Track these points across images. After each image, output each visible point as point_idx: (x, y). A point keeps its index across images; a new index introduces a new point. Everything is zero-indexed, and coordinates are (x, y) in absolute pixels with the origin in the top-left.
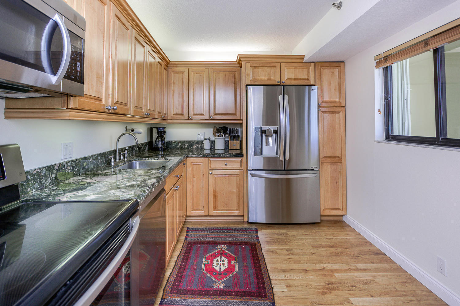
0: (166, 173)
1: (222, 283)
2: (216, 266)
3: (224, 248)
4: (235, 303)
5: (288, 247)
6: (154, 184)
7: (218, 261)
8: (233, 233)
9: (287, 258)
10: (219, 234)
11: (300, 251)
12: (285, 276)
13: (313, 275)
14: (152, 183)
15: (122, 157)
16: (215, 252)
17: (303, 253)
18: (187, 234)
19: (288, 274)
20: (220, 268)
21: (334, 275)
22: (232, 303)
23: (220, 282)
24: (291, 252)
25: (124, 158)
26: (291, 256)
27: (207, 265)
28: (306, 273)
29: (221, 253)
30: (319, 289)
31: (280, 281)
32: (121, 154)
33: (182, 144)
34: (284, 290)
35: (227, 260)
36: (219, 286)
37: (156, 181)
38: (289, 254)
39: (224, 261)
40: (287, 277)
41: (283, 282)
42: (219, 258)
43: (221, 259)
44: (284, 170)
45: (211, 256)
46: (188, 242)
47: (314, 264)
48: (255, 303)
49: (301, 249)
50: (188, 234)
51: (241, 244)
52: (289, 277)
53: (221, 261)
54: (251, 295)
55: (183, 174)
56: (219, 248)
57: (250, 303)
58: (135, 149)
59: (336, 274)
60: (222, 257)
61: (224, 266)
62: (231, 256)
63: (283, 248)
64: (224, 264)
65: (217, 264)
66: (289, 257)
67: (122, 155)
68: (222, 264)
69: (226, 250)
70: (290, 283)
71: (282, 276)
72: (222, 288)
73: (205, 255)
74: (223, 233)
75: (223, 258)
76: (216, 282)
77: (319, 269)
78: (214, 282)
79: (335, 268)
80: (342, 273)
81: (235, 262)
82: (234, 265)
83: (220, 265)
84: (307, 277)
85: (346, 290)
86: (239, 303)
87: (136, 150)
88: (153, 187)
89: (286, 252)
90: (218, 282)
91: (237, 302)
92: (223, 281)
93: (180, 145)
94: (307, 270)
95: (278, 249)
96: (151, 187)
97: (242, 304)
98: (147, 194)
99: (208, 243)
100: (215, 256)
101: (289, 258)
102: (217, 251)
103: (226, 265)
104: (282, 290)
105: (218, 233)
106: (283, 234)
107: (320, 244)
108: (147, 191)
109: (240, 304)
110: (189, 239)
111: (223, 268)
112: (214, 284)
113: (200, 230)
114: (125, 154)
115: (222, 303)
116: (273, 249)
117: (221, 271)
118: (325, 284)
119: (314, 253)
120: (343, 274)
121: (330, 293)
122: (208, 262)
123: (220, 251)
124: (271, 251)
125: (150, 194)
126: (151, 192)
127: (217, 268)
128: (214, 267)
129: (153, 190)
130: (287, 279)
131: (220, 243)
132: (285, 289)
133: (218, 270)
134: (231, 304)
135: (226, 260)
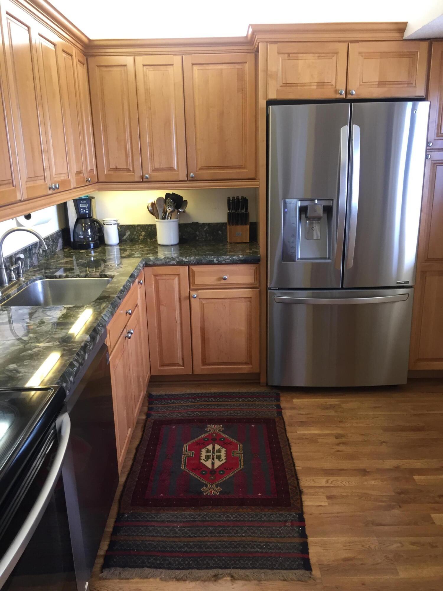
0: (106, 316)
1: (217, 486)
2: (206, 460)
3: (219, 430)
4: (239, 516)
5: (339, 431)
6: (86, 345)
7: (208, 451)
8: (234, 403)
9: (335, 450)
10: (208, 405)
11: (361, 438)
12: (327, 482)
13: (376, 479)
14: (83, 344)
15: (13, 275)
16: (203, 436)
17: (365, 441)
18: (151, 406)
19: (331, 479)
20: (213, 464)
21: (414, 479)
22: (234, 516)
23: (214, 486)
24: (344, 440)
25: (18, 276)
26: (342, 448)
27: (189, 459)
28: (364, 475)
29: (214, 439)
30: (382, 502)
31: (317, 490)
32: (11, 270)
33: (132, 233)
34: (323, 504)
35: (225, 450)
36: (211, 492)
37: (89, 338)
38: (338, 444)
39: (219, 451)
40: (330, 482)
41: (322, 490)
42: (210, 447)
43: (214, 448)
44: (342, 288)
45: (197, 443)
46: (154, 421)
47: (382, 461)
48: (271, 515)
49: (363, 435)
50: (153, 406)
51: (250, 421)
52: (334, 482)
53: (213, 452)
54: (265, 503)
55: (138, 302)
56: (210, 430)
57: (263, 515)
58: (35, 253)
59: (416, 477)
60: (216, 445)
61: (219, 460)
62: (230, 443)
63: (329, 434)
64: (219, 457)
65: (208, 457)
66: (338, 448)
67: (13, 272)
68: (215, 457)
69: (223, 432)
70: (335, 492)
71: (322, 481)
72: (218, 494)
73: (186, 443)
74: (217, 403)
75: (217, 447)
76: (206, 486)
77: (388, 469)
78: (203, 485)
79: (417, 467)
80: (428, 475)
81: (239, 452)
82: (236, 458)
83: (213, 459)
84: (365, 483)
85: (429, 503)
86: (244, 516)
87: (38, 253)
88: (85, 353)
89: (333, 440)
90: (209, 486)
91: (243, 515)
92: (218, 484)
93: (130, 235)
94: (368, 471)
95: (320, 435)
96: (82, 353)
97: (250, 516)
98: (75, 369)
99: (190, 421)
100: (203, 444)
101: (338, 451)
102: (206, 435)
103: (223, 457)
104: (320, 504)
105: (207, 403)
106: (332, 407)
107: (399, 425)
108: (75, 363)
109: (247, 516)
110: (155, 416)
111: (217, 464)
112: (204, 489)
113: (174, 399)
114: (18, 269)
115: (217, 516)
116: (310, 434)
117: (215, 468)
118: (393, 494)
119: (384, 442)
120: (428, 477)
121: (400, 507)
122: (191, 454)
123: (212, 434)
124: (306, 439)
125: (81, 367)
126: (83, 362)
127: (208, 464)
128: (202, 461)
129: (86, 357)
130: (328, 487)
131: (212, 421)
132: (325, 503)
133: (210, 466)
134: (232, 518)
135: (223, 451)
